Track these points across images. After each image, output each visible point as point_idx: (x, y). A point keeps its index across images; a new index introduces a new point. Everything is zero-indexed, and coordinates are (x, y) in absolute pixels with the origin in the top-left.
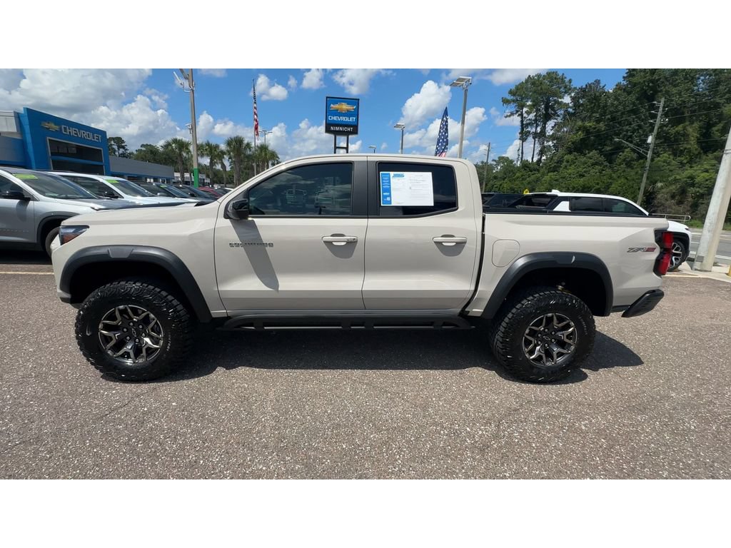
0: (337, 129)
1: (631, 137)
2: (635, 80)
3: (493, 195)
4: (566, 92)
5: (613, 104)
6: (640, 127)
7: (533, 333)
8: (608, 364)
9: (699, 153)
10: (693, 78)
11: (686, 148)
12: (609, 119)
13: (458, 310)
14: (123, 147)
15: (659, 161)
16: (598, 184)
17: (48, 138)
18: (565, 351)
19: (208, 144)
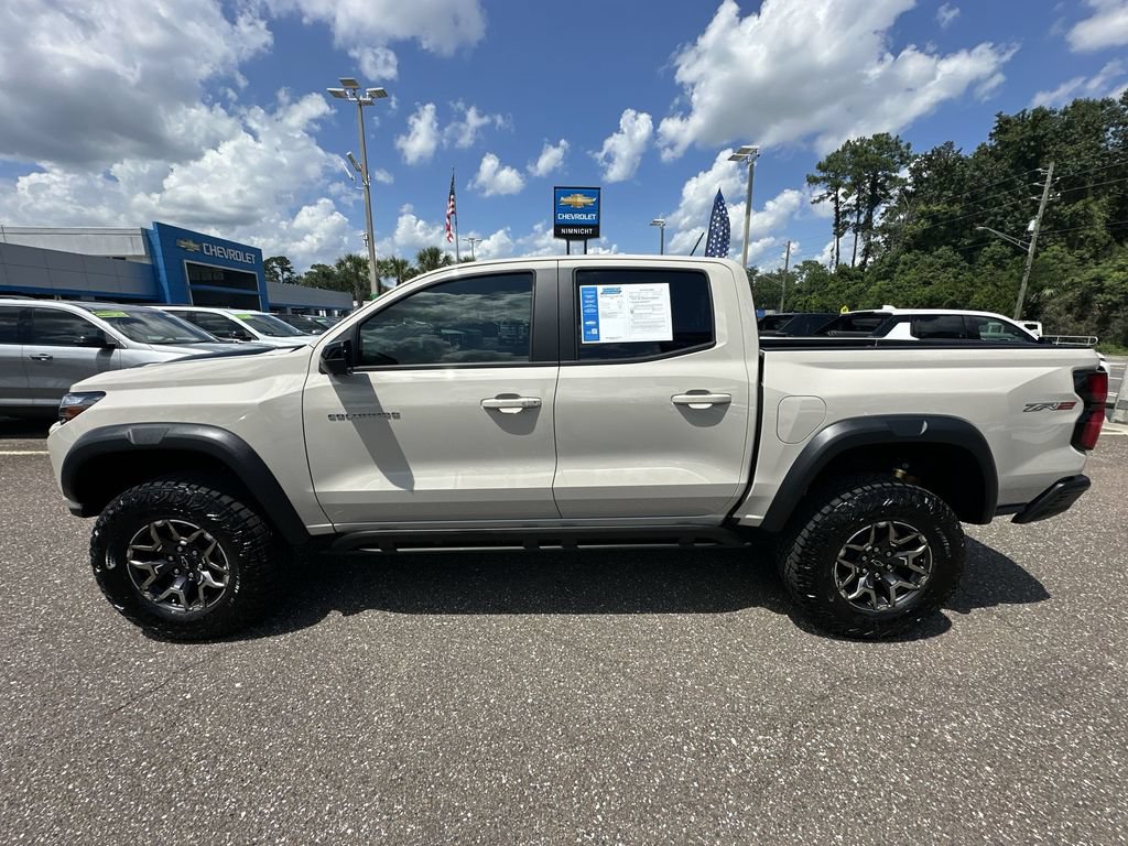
0: (570, 231)
1: (1001, 223)
2: (1008, 138)
3: (792, 316)
4: (902, 163)
5: (973, 177)
6: (1016, 207)
7: (852, 556)
8: (987, 600)
9: (1110, 242)
10: (1098, 130)
11: (1088, 236)
12: (967, 198)
13: (722, 517)
14: (288, 270)
15: (1046, 257)
16: (952, 294)
17: (185, 261)
18: (912, 586)
19: (393, 261)
